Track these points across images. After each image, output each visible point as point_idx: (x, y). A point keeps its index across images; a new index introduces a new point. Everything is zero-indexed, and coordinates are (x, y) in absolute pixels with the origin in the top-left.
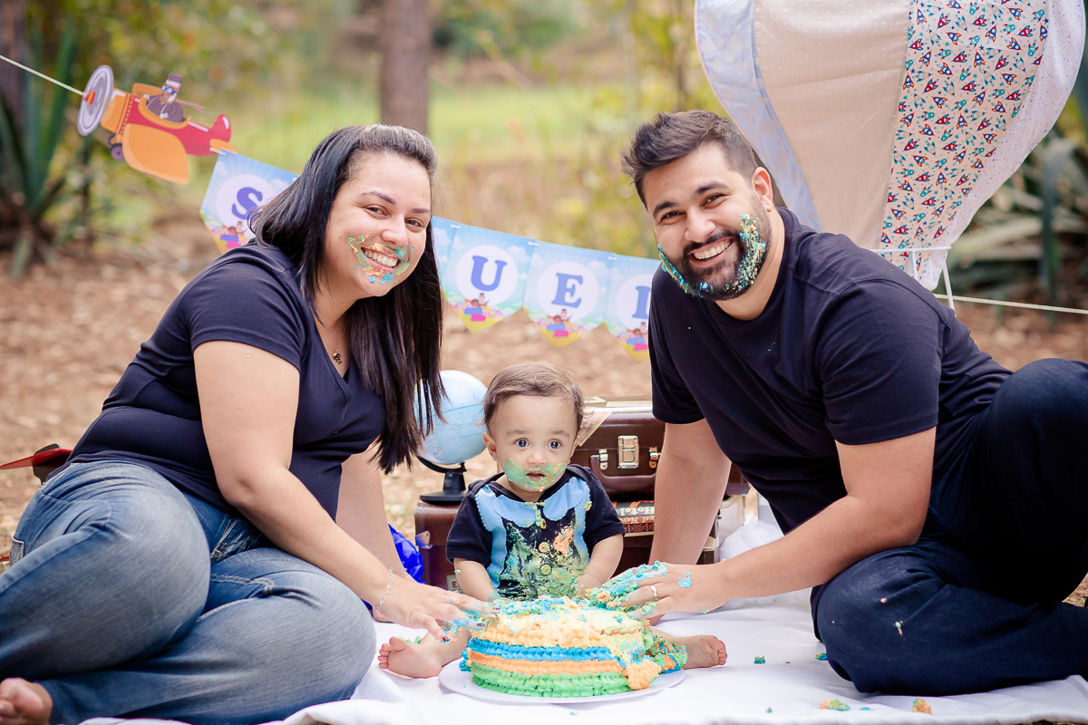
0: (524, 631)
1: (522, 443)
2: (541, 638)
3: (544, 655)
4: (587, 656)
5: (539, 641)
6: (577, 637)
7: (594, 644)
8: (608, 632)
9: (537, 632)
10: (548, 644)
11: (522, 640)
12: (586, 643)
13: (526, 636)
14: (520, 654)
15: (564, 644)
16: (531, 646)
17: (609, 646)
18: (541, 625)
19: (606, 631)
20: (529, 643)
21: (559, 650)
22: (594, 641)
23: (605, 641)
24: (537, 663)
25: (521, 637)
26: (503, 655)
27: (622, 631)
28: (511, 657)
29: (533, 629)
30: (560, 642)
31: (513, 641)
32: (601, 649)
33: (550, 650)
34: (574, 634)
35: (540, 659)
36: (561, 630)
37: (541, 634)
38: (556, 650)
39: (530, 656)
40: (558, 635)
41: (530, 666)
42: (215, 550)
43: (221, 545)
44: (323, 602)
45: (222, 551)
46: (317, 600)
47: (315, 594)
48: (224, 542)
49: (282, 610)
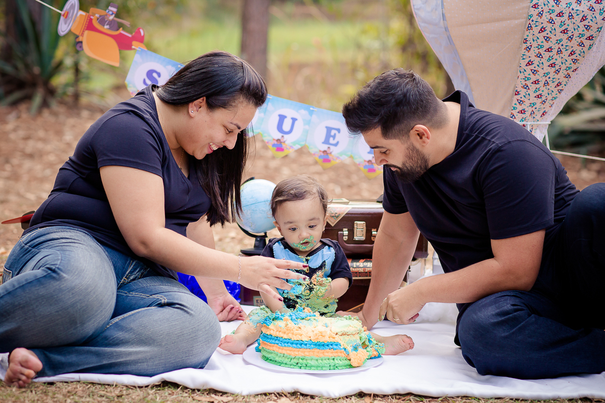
1: (293, 229)
2: (301, 335)
3: (303, 345)
4: (327, 347)
5: (300, 337)
6: (322, 336)
7: (332, 340)
8: (340, 334)
9: (299, 332)
10: (305, 339)
11: (290, 336)
12: (326, 340)
13: (293, 334)
14: (289, 344)
15: (314, 340)
16: (296, 339)
17: (340, 342)
20: (294, 338)
21: (311, 342)
22: (331, 338)
23: (338, 339)
24: (298, 349)
25: (290, 334)
26: (279, 344)
27: (348, 334)
28: (284, 345)
29: (297, 330)
30: (312, 338)
31: (285, 336)
32: (335, 344)
33: (306, 342)
34: (320, 334)
35: (300, 347)
36: (313, 331)
37: (301, 333)
38: (309, 343)
39: (294, 345)
40: (311, 334)
41: (294, 351)
42: (124, 278)
43: (127, 275)
44: (194, 312)
45: (127, 278)
46: (192, 310)
47: (191, 307)
48: (129, 273)
49: (173, 315)
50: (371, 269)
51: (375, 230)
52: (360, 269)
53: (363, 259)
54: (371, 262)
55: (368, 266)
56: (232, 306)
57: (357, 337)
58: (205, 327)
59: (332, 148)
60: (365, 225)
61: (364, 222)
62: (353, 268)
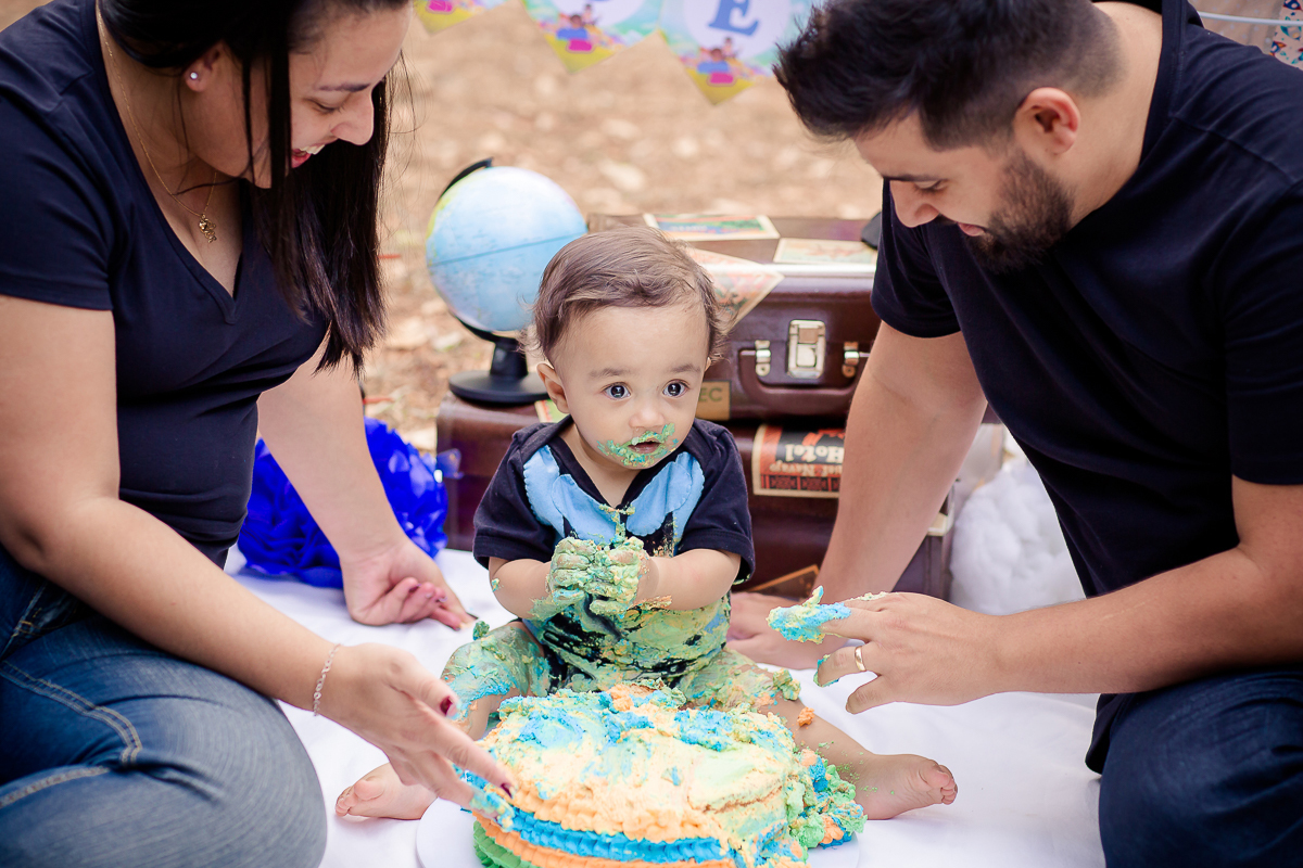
0: (563, 800)
1: (617, 390)
2: (593, 814)
3: (597, 848)
4: (675, 855)
5: (588, 820)
6: (657, 824)
7: (691, 833)
8: (718, 806)
9: (587, 803)
10: (605, 829)
11: (556, 814)
12: (674, 834)
13: (567, 807)
14: (554, 838)
15: (634, 833)
16: (574, 828)
17: (716, 834)
18: (596, 790)
19: (713, 806)
20: (571, 823)
21: (623, 840)
22: (689, 827)
23: (711, 827)
24: (583, 859)
25: (557, 809)
26: (524, 833)
27: (745, 801)
28: (537, 840)
29: (578, 796)
30: (626, 828)
31: (542, 814)
32: (702, 842)
33: (608, 840)
34: (652, 820)
35: (589, 852)
36: (631, 804)
37: (593, 809)
38: (618, 841)
39: (571, 846)
40: (623, 814)
41: (571, 861)
42: (22, 621)
43: (32, 611)
44: (229, 789)
45: (35, 621)
46: (219, 785)
47: (216, 774)
48: (37, 605)
49: (154, 809)
50: (839, 469)
51: (854, 345)
52: (805, 467)
53: (815, 430)
54: (839, 442)
55: (831, 459)
56: (411, 582)
57: (777, 802)
58: (264, 840)
59: (739, 40)
60: (823, 332)
61: (820, 323)
62: (784, 461)
